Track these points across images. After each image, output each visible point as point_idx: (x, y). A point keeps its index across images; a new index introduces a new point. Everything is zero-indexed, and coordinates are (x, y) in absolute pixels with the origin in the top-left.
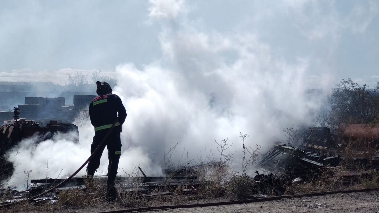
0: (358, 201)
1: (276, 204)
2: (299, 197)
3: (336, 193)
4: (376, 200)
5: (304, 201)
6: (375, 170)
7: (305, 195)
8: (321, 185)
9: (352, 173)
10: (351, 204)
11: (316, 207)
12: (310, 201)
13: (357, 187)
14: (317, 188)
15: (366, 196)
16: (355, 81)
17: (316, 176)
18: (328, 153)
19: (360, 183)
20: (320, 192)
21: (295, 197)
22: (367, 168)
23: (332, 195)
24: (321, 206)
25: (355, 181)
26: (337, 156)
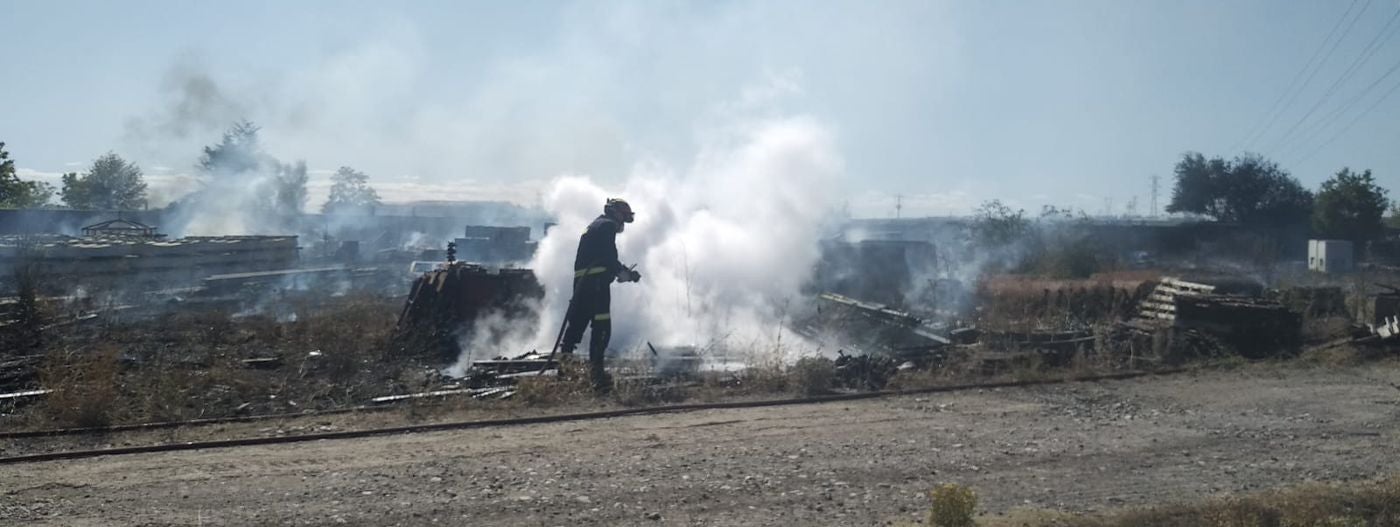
0: (1006, 400)
1: (871, 404)
2: (910, 393)
3: (971, 387)
4: (1036, 400)
5: (918, 400)
6: (1035, 351)
7: (919, 391)
8: (946, 375)
9: (999, 355)
10: (995, 406)
11: (937, 410)
12: (928, 401)
13: (1004, 377)
14: (939, 378)
15: (1020, 393)
16: (1005, 203)
17: (938, 360)
18: (959, 323)
19: (1011, 372)
20: (943, 385)
21: (901, 394)
22: (1023, 347)
23: (964, 391)
24: (945, 408)
25: (1002, 368)
26: (973, 327)
